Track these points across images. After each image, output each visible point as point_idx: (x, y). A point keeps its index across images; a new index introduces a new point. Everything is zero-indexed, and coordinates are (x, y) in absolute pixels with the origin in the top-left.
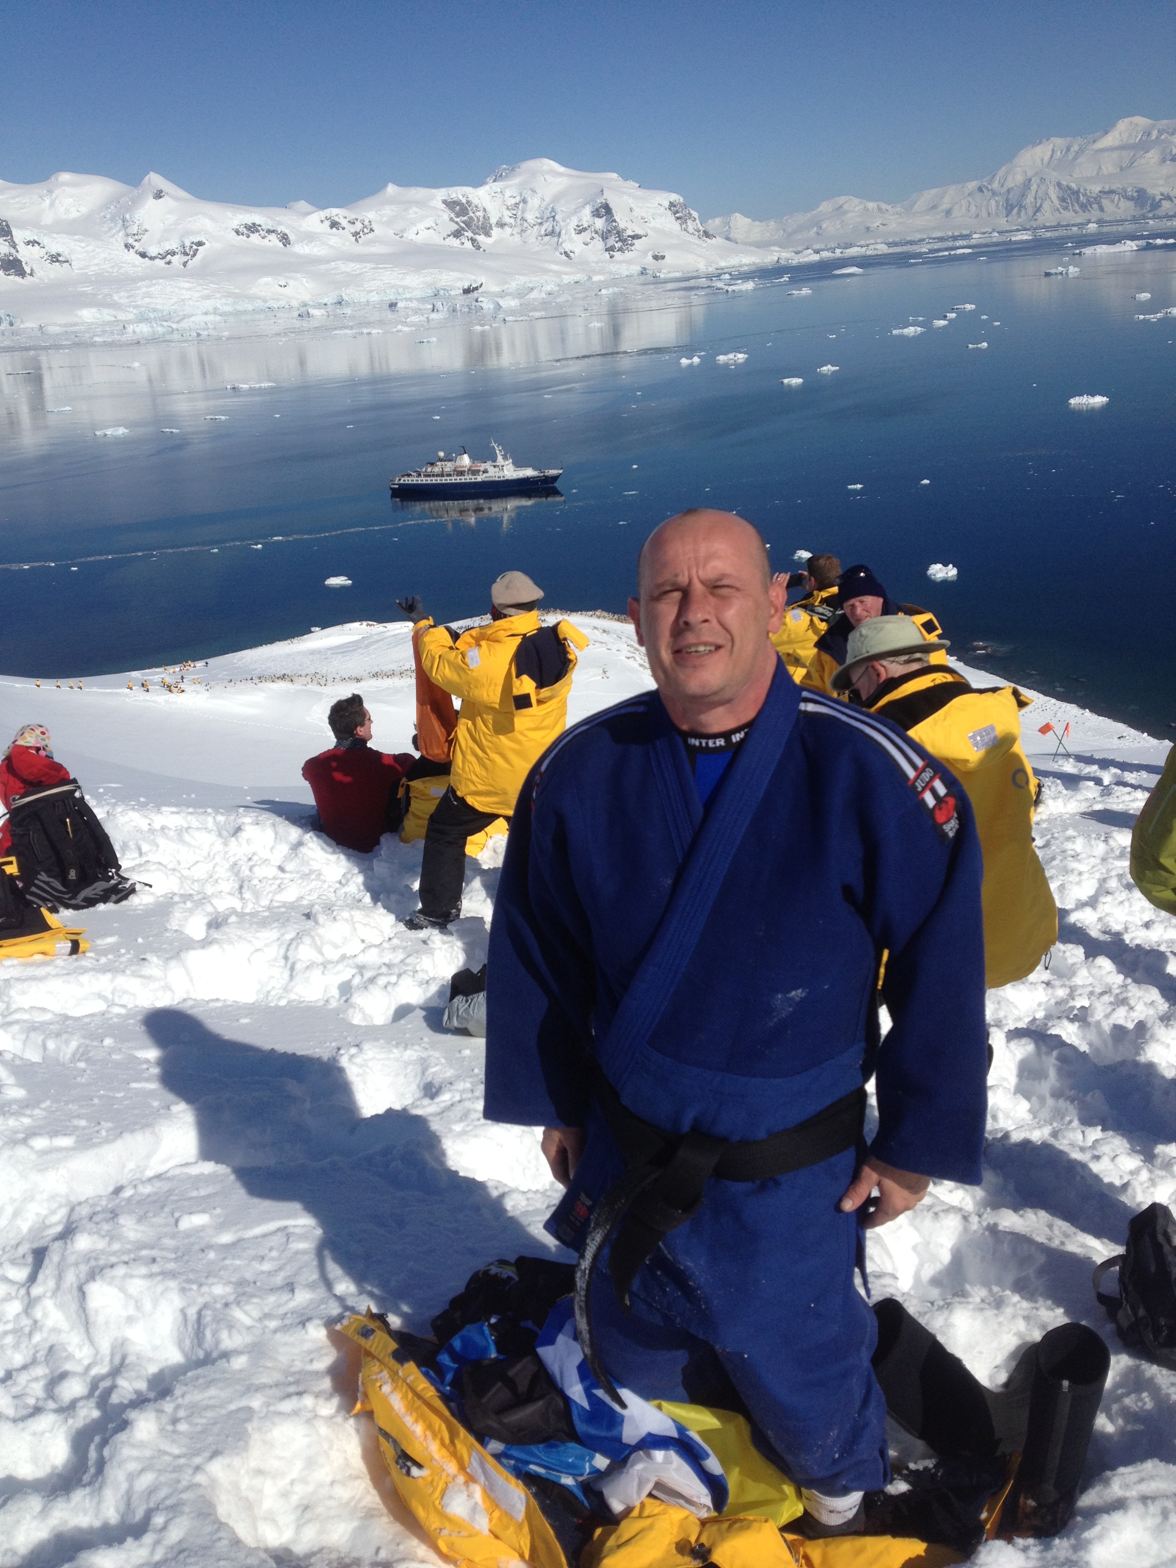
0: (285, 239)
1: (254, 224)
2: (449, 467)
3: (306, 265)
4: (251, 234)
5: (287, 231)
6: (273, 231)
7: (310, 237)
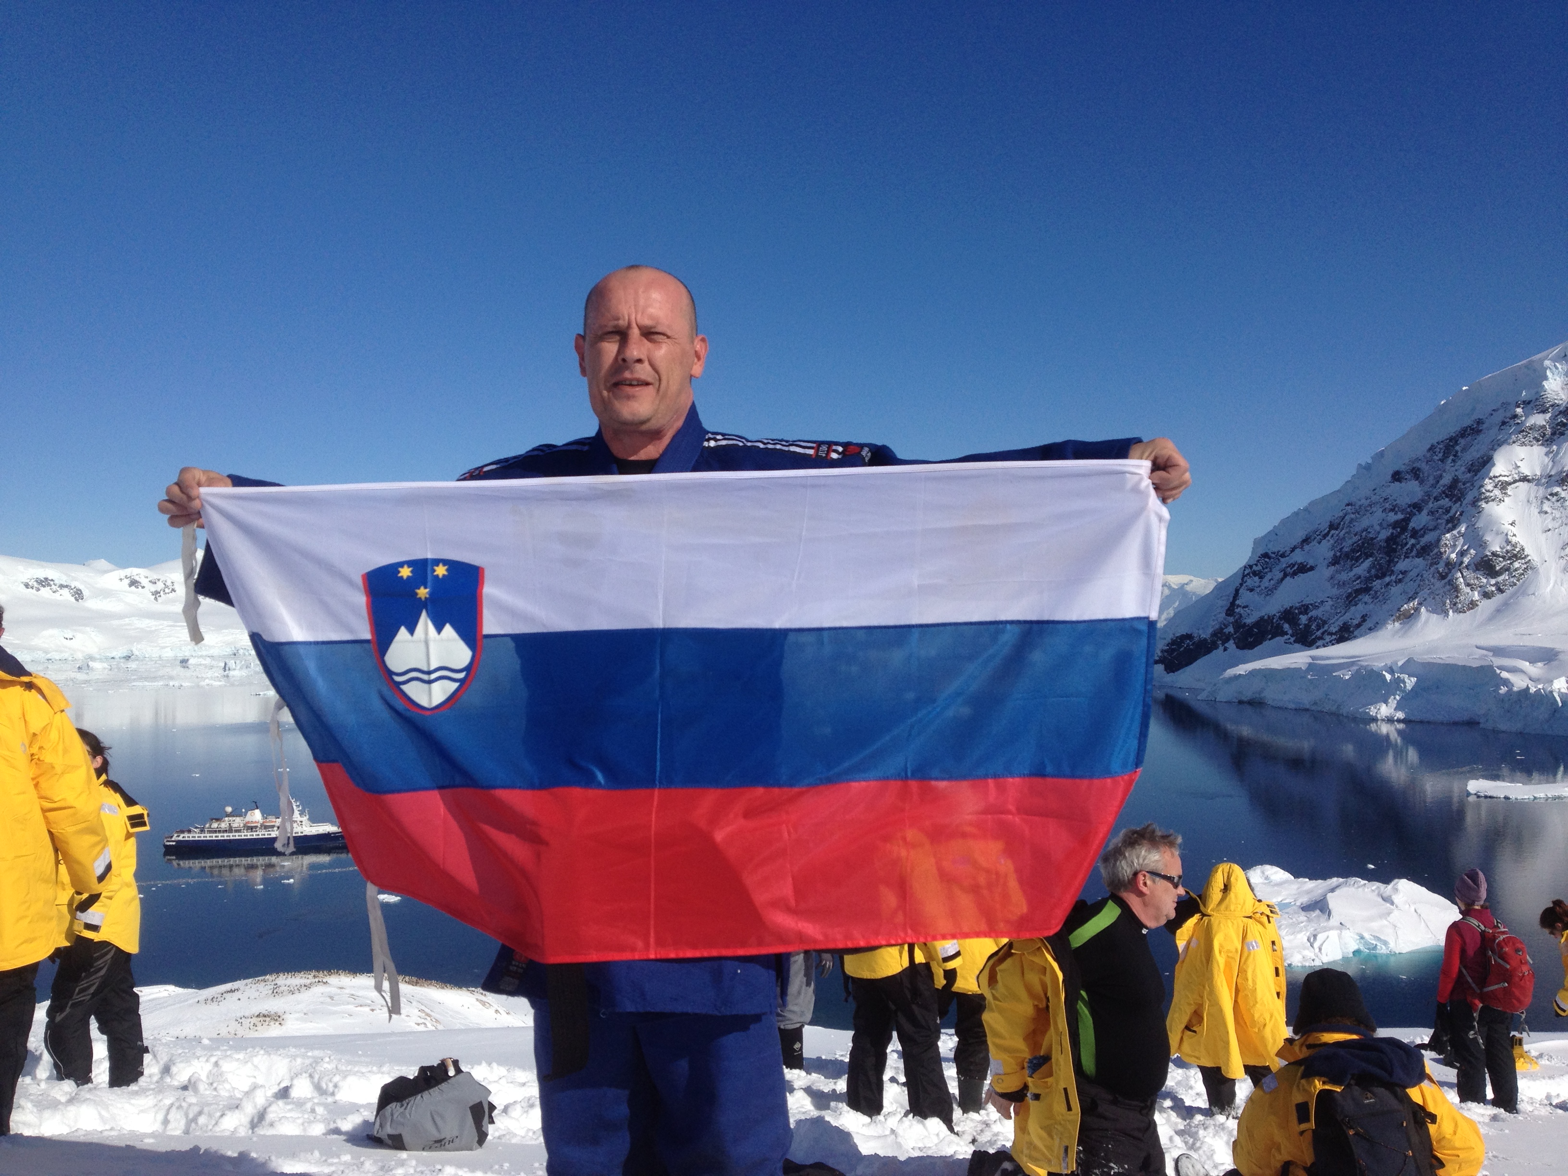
0: (78, 594)
1: (46, 579)
2: (237, 822)
3: (97, 620)
4: (42, 588)
5: (81, 587)
6: (67, 586)
7: (106, 594)
